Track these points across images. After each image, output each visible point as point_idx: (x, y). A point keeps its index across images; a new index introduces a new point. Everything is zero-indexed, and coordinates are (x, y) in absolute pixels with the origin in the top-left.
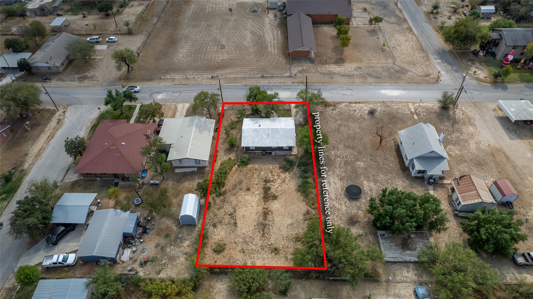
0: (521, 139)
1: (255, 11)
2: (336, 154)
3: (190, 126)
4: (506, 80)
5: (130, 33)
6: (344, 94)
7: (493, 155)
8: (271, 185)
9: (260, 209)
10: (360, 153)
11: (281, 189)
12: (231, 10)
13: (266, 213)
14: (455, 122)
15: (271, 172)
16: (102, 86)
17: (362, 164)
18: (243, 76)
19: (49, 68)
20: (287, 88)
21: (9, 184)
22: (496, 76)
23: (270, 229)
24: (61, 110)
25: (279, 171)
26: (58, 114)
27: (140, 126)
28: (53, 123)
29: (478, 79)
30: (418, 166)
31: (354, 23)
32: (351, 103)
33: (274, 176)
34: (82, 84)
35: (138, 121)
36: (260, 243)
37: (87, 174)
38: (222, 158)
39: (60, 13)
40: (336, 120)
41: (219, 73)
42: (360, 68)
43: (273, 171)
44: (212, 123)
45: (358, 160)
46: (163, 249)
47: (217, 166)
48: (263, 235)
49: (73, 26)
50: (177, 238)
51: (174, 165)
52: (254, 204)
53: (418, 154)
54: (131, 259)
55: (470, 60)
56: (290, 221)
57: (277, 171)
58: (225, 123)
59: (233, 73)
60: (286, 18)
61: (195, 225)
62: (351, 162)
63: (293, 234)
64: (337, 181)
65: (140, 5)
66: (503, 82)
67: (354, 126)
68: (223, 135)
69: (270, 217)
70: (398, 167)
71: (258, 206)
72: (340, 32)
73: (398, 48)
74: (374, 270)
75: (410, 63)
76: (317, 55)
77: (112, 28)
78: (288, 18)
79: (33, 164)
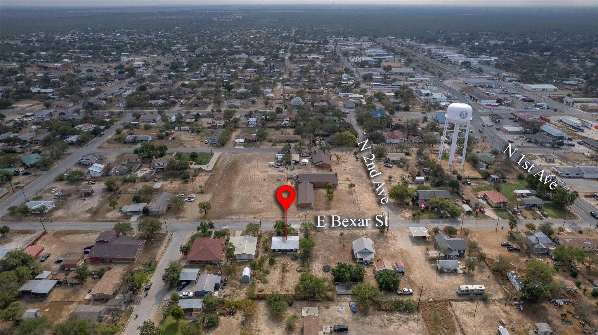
0: (418, 245)
1: (279, 180)
3: (244, 240)
4: (420, 217)
5: (202, 192)
7: (402, 253)
8: (286, 266)
9: (280, 276)
10: (332, 253)
11: (291, 268)
12: (264, 180)
13: (283, 278)
14: (386, 238)
16: (190, 222)
17: (333, 257)
18: (272, 217)
19: (158, 212)
20: (296, 222)
21: (151, 267)
22: (414, 215)
23: (285, 283)
24: (169, 234)
26: (168, 236)
27: (217, 240)
28: (166, 240)
29: (405, 218)
30: (359, 256)
31: (340, 187)
32: (331, 230)
34: (178, 220)
35: (214, 238)
36: (280, 288)
37: (192, 261)
38: (261, 254)
39: (156, 180)
40: (322, 238)
41: (258, 215)
42: (339, 212)
44: (256, 239)
45: (331, 256)
46: (234, 291)
47: (259, 258)
48: (282, 285)
49: (165, 188)
50: (240, 287)
51: (237, 258)
52: (277, 274)
53: (359, 251)
54: (219, 295)
55: (404, 207)
56: (294, 280)
58: (262, 239)
59: (266, 215)
60: (298, 184)
61: (249, 282)
62: (327, 256)
64: (319, 264)
65: (206, 175)
66: (418, 219)
67: (331, 241)
68: (261, 244)
69: (285, 279)
70: (351, 258)
72: (329, 193)
73: (364, 202)
74: (332, 297)
75: (368, 209)
76: (315, 205)
77: (190, 189)
78: (299, 185)
79: (160, 259)
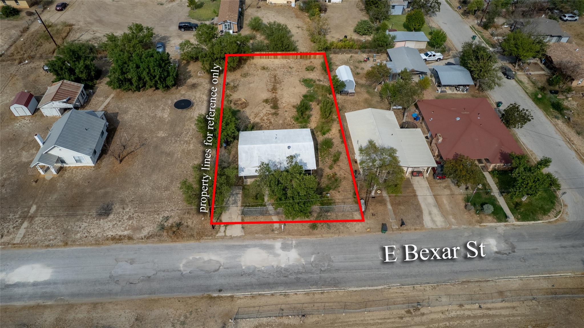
2: (187, 145)
6: (132, 262)
8: (271, 111)
9: (279, 92)
10: (156, 147)
11: (260, 108)
13: (274, 90)
15: (271, 123)
17: (161, 134)
23: (270, 80)
25: (262, 124)
32: (130, 238)
33: (267, 119)
36: (278, 72)
43: (269, 123)
45: (163, 138)
48: (275, 77)
52: (286, 95)
56: (251, 85)
57: (265, 125)
62: (173, 136)
63: (249, 78)
67: (145, 187)
69: (270, 87)
71: (282, 95)
